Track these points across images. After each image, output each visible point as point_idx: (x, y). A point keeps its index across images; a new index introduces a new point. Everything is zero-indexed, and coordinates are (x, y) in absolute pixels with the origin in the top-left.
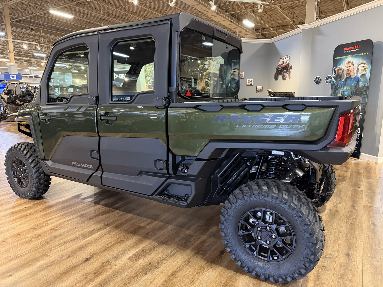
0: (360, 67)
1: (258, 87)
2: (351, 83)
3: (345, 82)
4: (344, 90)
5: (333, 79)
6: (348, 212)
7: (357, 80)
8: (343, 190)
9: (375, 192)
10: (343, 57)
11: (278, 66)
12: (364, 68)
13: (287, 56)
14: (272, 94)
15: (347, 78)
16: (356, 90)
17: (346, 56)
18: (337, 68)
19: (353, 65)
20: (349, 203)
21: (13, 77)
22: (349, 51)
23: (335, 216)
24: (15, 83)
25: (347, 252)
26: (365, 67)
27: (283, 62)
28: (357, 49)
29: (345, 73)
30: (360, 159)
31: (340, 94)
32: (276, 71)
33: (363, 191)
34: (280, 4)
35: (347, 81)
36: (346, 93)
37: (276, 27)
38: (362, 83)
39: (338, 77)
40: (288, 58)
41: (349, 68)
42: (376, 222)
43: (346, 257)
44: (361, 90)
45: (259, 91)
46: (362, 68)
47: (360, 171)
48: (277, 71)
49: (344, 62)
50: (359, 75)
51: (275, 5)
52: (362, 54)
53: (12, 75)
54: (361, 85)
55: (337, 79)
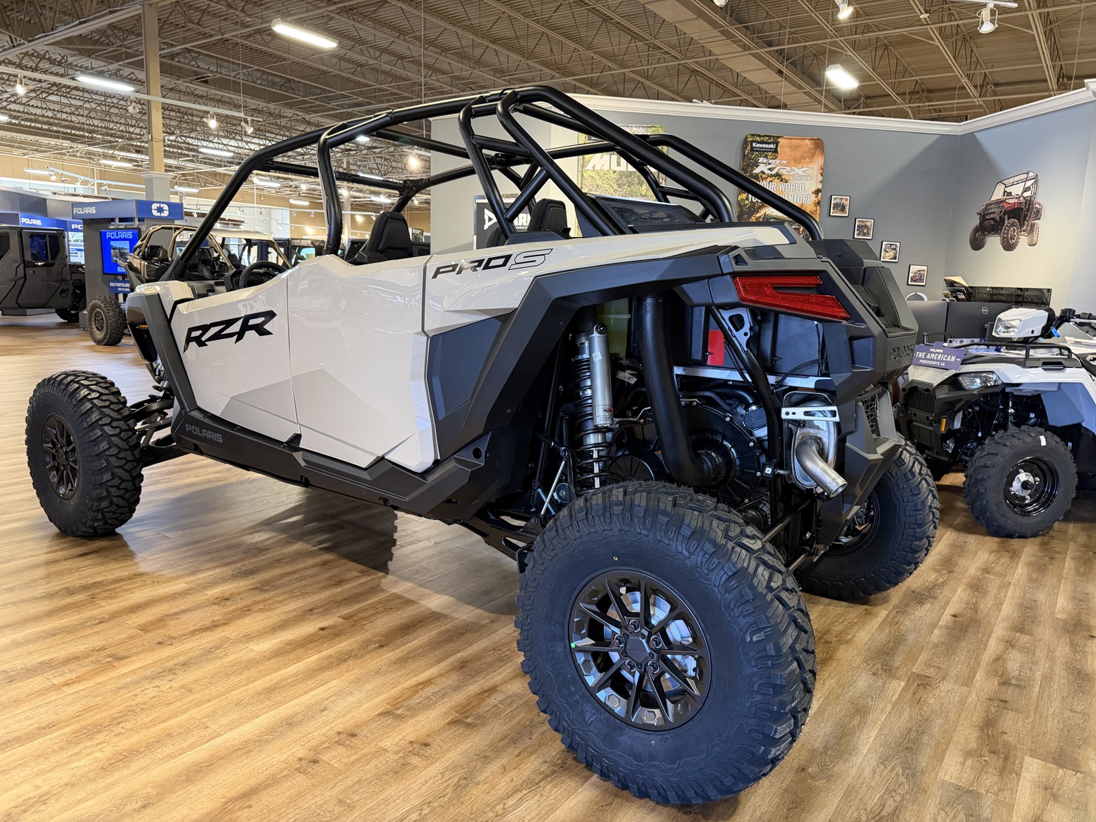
1: (914, 269)
11: (987, 205)
13: (1024, 176)
14: (960, 291)
21: (160, 210)
24: (171, 228)
27: (1009, 194)
32: (976, 222)
40: (1030, 183)
45: (915, 281)
48: (981, 222)
51: (928, 27)
53: (158, 205)
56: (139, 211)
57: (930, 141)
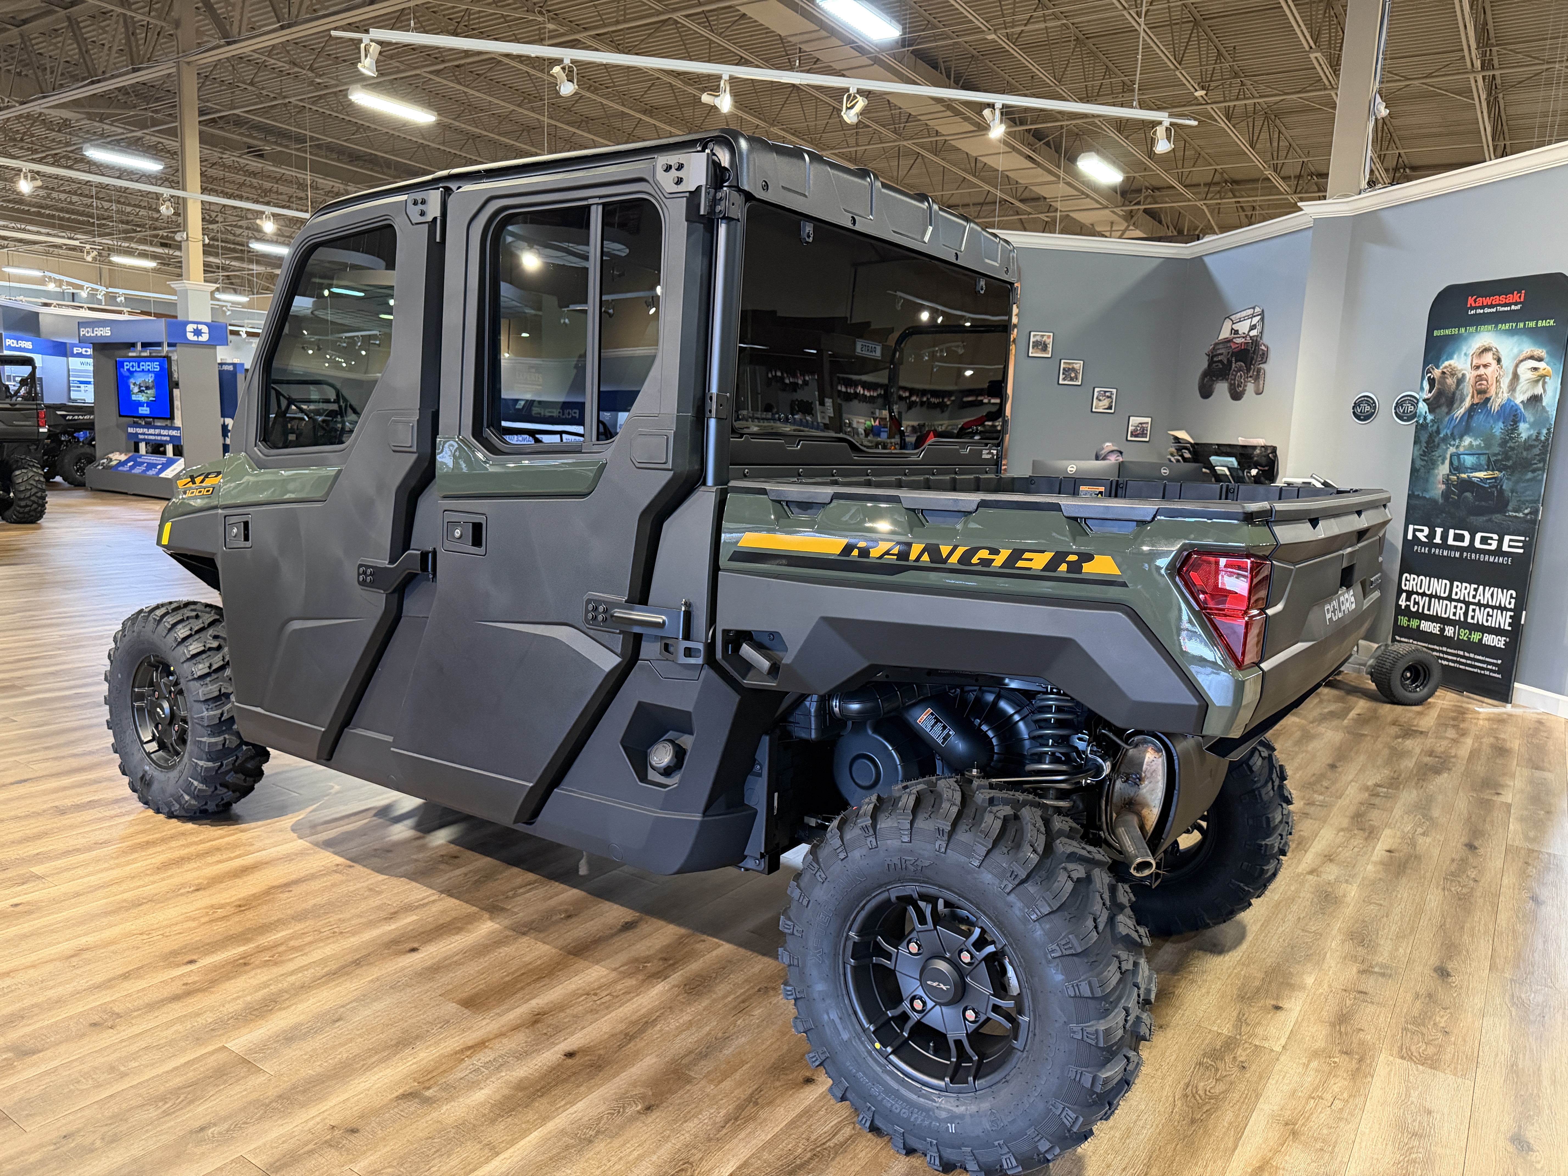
0: (1525, 372)
1: (1134, 421)
2: (1488, 426)
3: (1468, 423)
4: (1461, 449)
5: (1423, 407)
6: (1453, 860)
7: (1511, 415)
8: (1440, 798)
9: (1553, 809)
10: (1463, 330)
11: (1216, 344)
12: (1537, 373)
13: (1250, 312)
14: (1186, 448)
15: (1473, 405)
16: (1505, 453)
17: (1470, 326)
18: (1437, 368)
19: (1499, 361)
20: (1457, 838)
21: (198, 333)
22: (1487, 310)
23: (1405, 868)
25: (1438, 963)
26: (1541, 372)
27: (1237, 332)
28: (1516, 304)
29: (1468, 389)
30: (1509, 706)
31: (1447, 462)
32: (1205, 365)
33: (1509, 806)
34: (1227, 104)
35: (1475, 418)
36: (1469, 460)
37: (1205, 185)
38: (1529, 429)
39: (1443, 400)
40: (1255, 320)
41: (1482, 371)
42: (1544, 893)
43: (1435, 975)
44: (1525, 453)
45: (1136, 436)
46: (1532, 375)
47: (1508, 745)
48: (1209, 365)
49: (1464, 349)
50: (1520, 398)
51: (1208, 107)
52: (1532, 324)
53: (195, 326)
54: (1524, 436)
55: (1439, 406)
56: (169, 334)
57: (1149, 267)
